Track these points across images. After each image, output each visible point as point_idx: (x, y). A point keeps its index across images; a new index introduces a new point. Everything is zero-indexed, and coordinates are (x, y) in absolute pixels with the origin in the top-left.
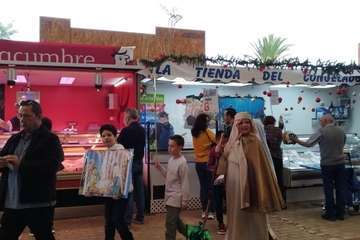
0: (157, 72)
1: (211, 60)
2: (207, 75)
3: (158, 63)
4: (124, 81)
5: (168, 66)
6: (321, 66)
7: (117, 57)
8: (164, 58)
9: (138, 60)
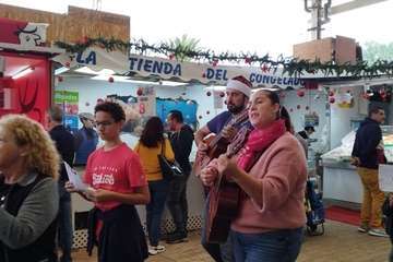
0: (79, 60)
1: (152, 48)
2: (142, 68)
3: (80, 48)
4: (29, 71)
5: (93, 53)
6: (283, 63)
7: (22, 36)
8: (89, 43)
9: (52, 42)
